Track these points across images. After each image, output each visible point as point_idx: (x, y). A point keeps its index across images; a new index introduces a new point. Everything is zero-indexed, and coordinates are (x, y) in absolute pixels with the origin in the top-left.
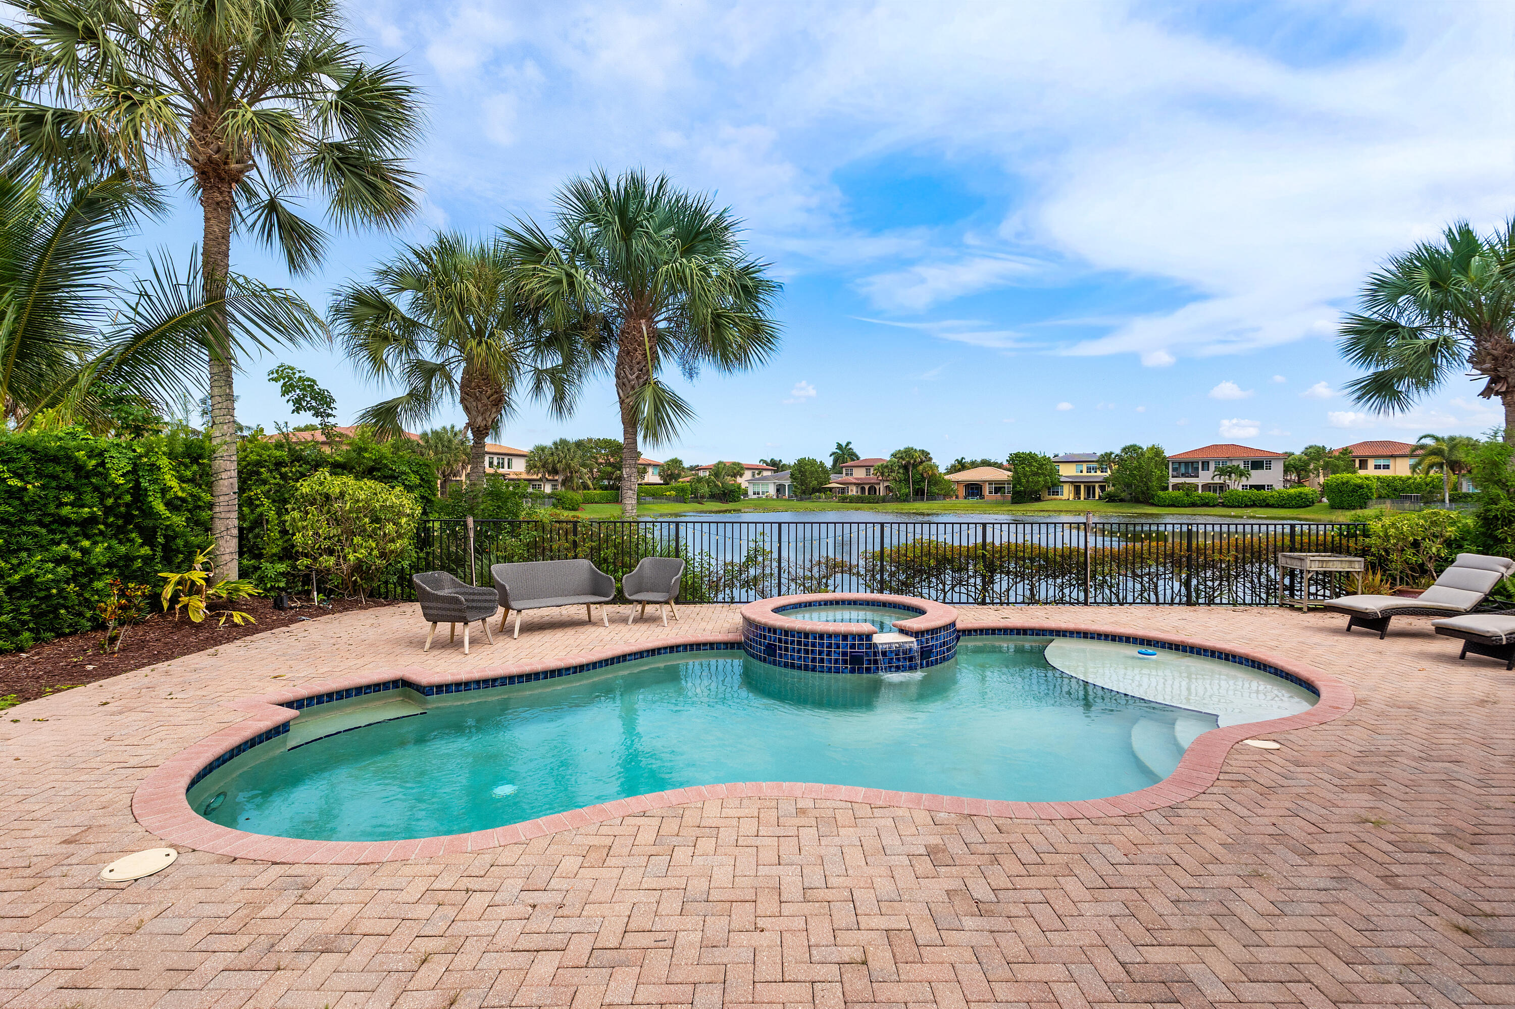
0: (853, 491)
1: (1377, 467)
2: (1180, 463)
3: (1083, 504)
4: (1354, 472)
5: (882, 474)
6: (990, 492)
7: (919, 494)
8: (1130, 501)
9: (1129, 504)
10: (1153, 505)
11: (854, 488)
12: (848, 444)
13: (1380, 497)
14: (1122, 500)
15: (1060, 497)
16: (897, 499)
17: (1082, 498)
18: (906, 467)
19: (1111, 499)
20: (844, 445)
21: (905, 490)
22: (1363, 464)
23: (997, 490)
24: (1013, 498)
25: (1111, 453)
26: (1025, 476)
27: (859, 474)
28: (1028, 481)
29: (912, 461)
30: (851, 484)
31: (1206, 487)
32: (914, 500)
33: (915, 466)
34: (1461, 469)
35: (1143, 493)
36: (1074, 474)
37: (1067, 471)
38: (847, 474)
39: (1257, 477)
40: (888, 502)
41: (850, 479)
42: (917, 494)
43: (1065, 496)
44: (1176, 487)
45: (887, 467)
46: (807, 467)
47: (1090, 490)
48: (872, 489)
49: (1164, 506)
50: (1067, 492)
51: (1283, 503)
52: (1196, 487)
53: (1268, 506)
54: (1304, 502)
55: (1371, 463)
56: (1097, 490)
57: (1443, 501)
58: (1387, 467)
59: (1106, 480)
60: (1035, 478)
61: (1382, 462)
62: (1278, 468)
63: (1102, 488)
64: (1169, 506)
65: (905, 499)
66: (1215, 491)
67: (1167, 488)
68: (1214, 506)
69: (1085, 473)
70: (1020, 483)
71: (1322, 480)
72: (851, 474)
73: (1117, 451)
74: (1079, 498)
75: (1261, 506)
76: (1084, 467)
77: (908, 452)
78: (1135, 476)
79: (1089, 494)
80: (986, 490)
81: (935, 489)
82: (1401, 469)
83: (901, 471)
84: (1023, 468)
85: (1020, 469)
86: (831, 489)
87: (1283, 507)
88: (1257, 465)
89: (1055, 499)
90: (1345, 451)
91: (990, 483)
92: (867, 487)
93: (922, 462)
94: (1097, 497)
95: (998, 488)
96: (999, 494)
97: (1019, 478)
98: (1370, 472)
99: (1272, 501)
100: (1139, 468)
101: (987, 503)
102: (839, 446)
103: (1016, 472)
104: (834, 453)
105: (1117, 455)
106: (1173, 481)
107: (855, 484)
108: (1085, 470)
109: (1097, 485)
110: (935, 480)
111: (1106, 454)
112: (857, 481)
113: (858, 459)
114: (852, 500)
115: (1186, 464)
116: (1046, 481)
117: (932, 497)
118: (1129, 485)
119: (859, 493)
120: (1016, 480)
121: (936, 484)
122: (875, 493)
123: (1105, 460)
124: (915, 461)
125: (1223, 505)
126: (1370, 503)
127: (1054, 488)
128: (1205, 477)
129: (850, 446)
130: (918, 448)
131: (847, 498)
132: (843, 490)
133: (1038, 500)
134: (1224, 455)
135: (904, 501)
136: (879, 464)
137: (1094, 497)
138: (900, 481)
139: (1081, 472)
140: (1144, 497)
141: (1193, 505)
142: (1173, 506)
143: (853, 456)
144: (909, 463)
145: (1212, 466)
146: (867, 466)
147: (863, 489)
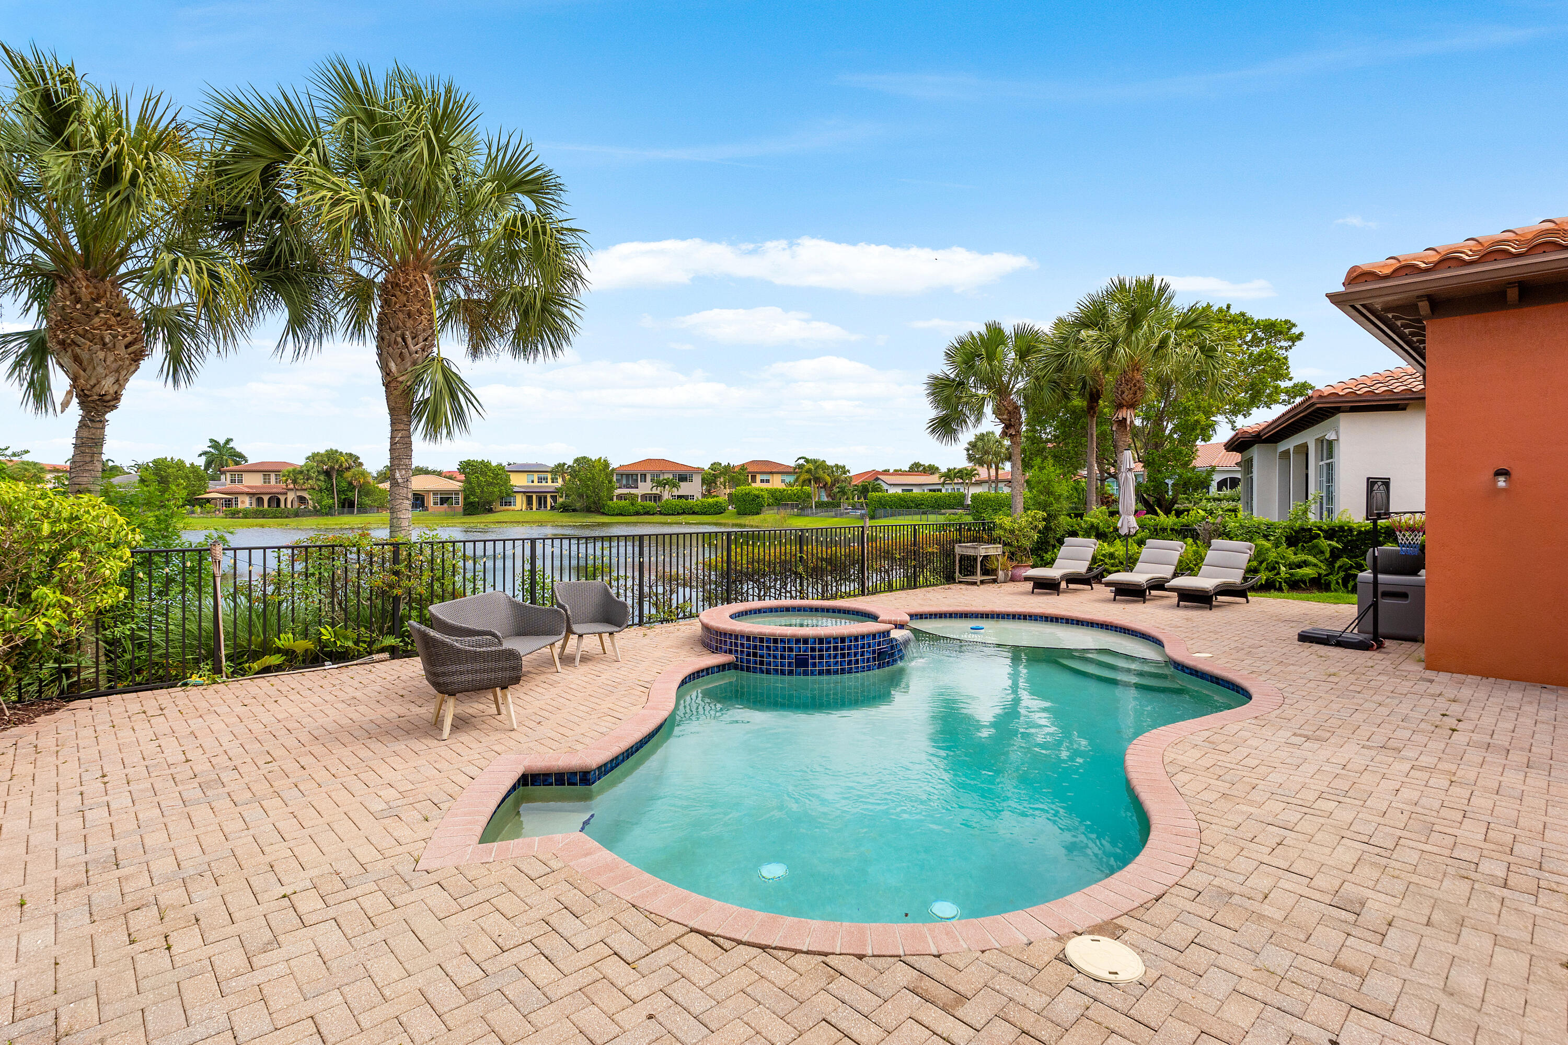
0: (245, 503)
1: (762, 481)
2: (622, 475)
3: (536, 514)
4: (749, 485)
5: (295, 482)
6: (435, 503)
7: (348, 506)
8: (582, 510)
9: (581, 514)
10: (603, 514)
11: (247, 499)
12: (228, 441)
13: (768, 505)
14: (574, 510)
15: (512, 507)
16: (317, 513)
17: (534, 509)
18: (328, 474)
19: (565, 509)
20: (222, 442)
21: (327, 501)
22: (754, 479)
23: (443, 501)
24: (465, 510)
25: (564, 464)
26: (479, 485)
27: (253, 481)
28: (482, 492)
29: (337, 467)
30: (242, 493)
31: (644, 497)
32: (339, 514)
33: (340, 472)
34: (820, 482)
35: (595, 503)
36: (526, 484)
37: (518, 481)
38: (233, 481)
39: (685, 488)
40: (303, 516)
41: (238, 487)
42: (343, 507)
43: (518, 507)
44: (620, 497)
45: (301, 472)
46: (170, 470)
47: (542, 501)
48: (275, 500)
49: (613, 515)
50: (520, 502)
51: (705, 511)
52: (637, 496)
53: (694, 513)
54: (718, 510)
55: (759, 478)
56: (549, 500)
57: (811, 507)
58: (768, 481)
59: (557, 490)
60: (491, 489)
61: (765, 477)
62: (697, 479)
63: (554, 498)
64: (617, 515)
65: (328, 512)
66: (655, 501)
67: (612, 499)
68: (653, 514)
69: (536, 483)
70: (473, 493)
71: (728, 491)
72: (240, 481)
73: (570, 462)
74: (531, 509)
75: (689, 514)
76: (535, 477)
77: (332, 455)
78: (588, 486)
79: (540, 504)
80: (430, 501)
81: (367, 501)
82: (777, 483)
83: (322, 478)
84: (477, 477)
85: (473, 478)
86: (208, 501)
87: (705, 514)
88: (683, 478)
89: (508, 510)
90: (743, 467)
91: (435, 493)
92: (266, 498)
93: (348, 469)
94: (549, 508)
95: (445, 499)
96: (445, 506)
97: (473, 488)
98: (757, 485)
99: (697, 510)
100: (593, 479)
101: (433, 514)
102: (214, 444)
103: (468, 481)
104: (205, 453)
105: (569, 466)
106: (618, 491)
107: (248, 494)
108: (536, 480)
109: (549, 495)
110: (365, 490)
111: (559, 465)
112: (251, 491)
113: (246, 461)
114: (246, 515)
115: (627, 475)
116: (500, 491)
117: (363, 510)
118: (581, 496)
119: (254, 505)
120: (468, 491)
121: (368, 494)
122: (278, 505)
123: (559, 470)
124: (341, 465)
125: (661, 514)
126: (764, 509)
127: (506, 500)
128: (645, 488)
129: (231, 445)
130: (345, 450)
131: (238, 512)
132: (228, 503)
133: (490, 511)
134: (657, 468)
135: (327, 514)
136: (290, 469)
137: (545, 507)
138: (321, 490)
139: (533, 482)
140: (595, 507)
141: (637, 513)
142: (621, 514)
143: (238, 457)
144: (332, 468)
145: (649, 478)
146: (265, 470)
147: (260, 501)
